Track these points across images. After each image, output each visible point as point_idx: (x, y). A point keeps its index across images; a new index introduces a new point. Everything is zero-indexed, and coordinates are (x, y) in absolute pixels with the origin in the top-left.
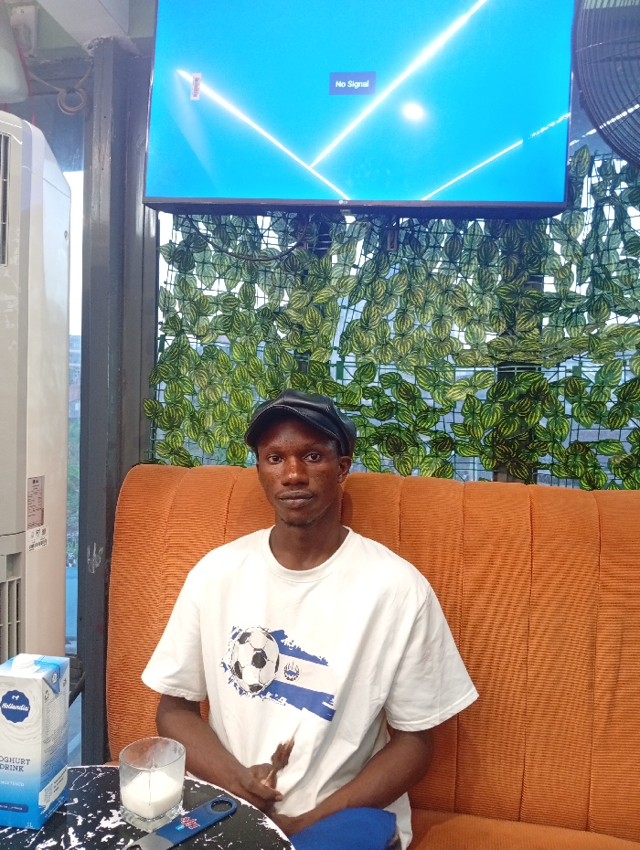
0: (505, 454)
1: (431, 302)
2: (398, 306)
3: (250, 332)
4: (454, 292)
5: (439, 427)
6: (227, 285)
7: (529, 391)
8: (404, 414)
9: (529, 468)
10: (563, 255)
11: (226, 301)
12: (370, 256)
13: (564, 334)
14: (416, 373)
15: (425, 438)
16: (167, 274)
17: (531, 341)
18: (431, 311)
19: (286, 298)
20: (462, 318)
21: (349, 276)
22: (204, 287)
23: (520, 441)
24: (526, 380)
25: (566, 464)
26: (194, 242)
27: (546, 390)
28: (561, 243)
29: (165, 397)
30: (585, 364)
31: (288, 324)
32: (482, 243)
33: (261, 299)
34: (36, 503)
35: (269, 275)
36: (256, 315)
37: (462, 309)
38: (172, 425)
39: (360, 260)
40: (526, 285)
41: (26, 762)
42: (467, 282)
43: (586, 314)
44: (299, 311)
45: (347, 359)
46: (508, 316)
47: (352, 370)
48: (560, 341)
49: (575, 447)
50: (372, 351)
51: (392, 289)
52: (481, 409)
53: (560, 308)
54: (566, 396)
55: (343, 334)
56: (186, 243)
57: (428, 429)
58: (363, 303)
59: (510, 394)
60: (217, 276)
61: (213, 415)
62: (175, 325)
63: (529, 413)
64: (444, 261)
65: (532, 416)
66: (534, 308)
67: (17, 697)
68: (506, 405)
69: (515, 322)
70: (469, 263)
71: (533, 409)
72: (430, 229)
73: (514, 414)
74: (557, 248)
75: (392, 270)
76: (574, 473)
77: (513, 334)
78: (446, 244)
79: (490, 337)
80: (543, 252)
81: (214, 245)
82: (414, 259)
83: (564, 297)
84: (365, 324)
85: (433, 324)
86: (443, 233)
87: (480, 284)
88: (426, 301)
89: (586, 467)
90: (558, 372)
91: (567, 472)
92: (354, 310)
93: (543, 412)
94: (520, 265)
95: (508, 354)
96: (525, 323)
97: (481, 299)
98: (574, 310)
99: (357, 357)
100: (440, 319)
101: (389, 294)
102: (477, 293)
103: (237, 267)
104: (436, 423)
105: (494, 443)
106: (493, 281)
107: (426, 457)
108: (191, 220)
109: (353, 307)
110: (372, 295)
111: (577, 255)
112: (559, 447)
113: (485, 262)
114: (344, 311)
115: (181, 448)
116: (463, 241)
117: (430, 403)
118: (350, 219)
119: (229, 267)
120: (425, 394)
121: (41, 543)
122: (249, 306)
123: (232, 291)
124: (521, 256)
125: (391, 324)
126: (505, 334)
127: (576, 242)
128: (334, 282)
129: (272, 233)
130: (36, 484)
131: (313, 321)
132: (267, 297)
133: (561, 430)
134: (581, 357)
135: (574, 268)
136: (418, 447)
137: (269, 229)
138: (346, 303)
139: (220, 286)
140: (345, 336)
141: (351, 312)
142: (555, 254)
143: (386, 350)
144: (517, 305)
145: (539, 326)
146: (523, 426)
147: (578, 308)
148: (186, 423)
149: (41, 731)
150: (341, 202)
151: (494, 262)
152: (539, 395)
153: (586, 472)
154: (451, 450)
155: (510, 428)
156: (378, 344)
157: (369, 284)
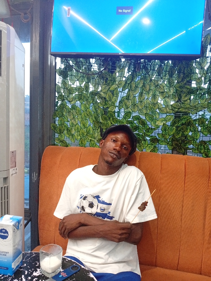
0: (176, 144)
1: (151, 90)
2: (140, 91)
3: (87, 100)
4: (160, 86)
5: (153, 134)
6: (79, 84)
7: (185, 122)
8: (141, 130)
9: (185, 150)
10: (199, 74)
11: (79, 89)
12: (130, 73)
13: (198, 102)
14: (145, 115)
15: (148, 138)
16: (59, 79)
17: (187, 104)
18: (151, 93)
19: (100, 88)
20: (162, 96)
21: (122, 80)
22: (72, 84)
23: (181, 140)
24: (185, 118)
25: (198, 148)
26: (68, 68)
27: (192, 122)
28: (198, 69)
29: (58, 123)
30: (206, 113)
31: (100, 97)
32: (170, 69)
33: (91, 88)
34: (13, 160)
35: (94, 80)
36: (89, 94)
37: (162, 92)
38: (61, 132)
39: (127, 74)
40: (185, 84)
41: (7, 253)
42: (164, 83)
43: (206, 95)
44: (104, 93)
45: (121, 110)
46: (178, 95)
47: (123, 114)
48: (197, 105)
49: (201, 143)
50: (130, 107)
51: (138, 85)
52: (168, 129)
53: (198, 93)
54: (199, 125)
55: (120, 101)
56: (65, 68)
57: (149, 135)
58: (127, 90)
59: (179, 124)
60: (76, 80)
61: (75, 129)
62: (62, 97)
63: (185, 130)
64: (156, 75)
65: (186, 131)
66: (188, 92)
67: (4, 231)
68: (177, 127)
69: (181, 97)
70: (165, 76)
71: (187, 129)
72: (152, 64)
73: (180, 130)
74: (197, 71)
75: (138, 78)
76: (200, 151)
77: (180, 102)
78: (157, 69)
79: (172, 103)
80: (192, 72)
81: (75, 69)
82: (146, 74)
83: (199, 89)
84: (128, 98)
85: (152, 98)
86: (156, 65)
87: (169, 84)
88: (150, 89)
89: (205, 149)
90: (196, 116)
91: (198, 151)
92: (124, 93)
93: (190, 130)
94: (183, 77)
95: (179, 109)
96: (185, 98)
97: (169, 89)
98: (202, 94)
99: (125, 109)
100: (154, 96)
101: (136, 87)
102: (168, 87)
103: (83, 77)
104: (152, 133)
105: (173, 140)
106: (174, 82)
107: (148, 145)
108: (67, 60)
109: (123, 92)
110: (130, 87)
111: (204, 74)
112: (196, 142)
113: (171, 76)
114: (120, 93)
115: (63, 140)
116: (163, 68)
117: (150, 126)
118: (123, 60)
119: (80, 77)
120: (148, 123)
121: (16, 173)
122: (87, 91)
123: (82, 85)
124: (184, 74)
125: (137, 98)
126: (178, 101)
127: (204, 69)
128: (117, 83)
129: (95, 65)
130: (13, 153)
131: (110, 97)
132: (93, 87)
133: (197, 136)
134: (204, 111)
135: (203, 78)
136: (145, 141)
137: (94, 63)
138: (121, 90)
139: (77, 84)
140: (120, 102)
141: (123, 93)
142: (196, 73)
143: (135, 107)
144: (182, 91)
145: (190, 99)
146: (183, 135)
147: (204, 93)
148: (65, 132)
149: (12, 242)
150: (120, 54)
151: (174, 76)
152: (189, 124)
153: (205, 151)
154: (157, 142)
155: (178, 135)
156: (132, 105)
157: (129, 83)
